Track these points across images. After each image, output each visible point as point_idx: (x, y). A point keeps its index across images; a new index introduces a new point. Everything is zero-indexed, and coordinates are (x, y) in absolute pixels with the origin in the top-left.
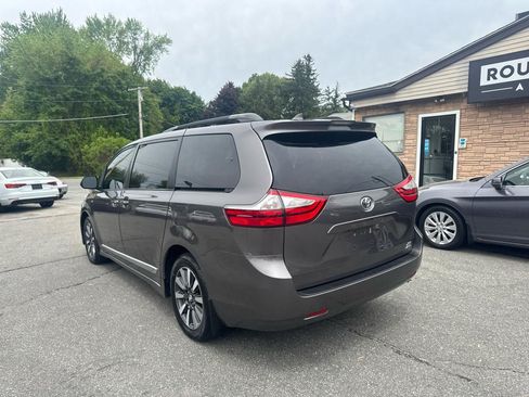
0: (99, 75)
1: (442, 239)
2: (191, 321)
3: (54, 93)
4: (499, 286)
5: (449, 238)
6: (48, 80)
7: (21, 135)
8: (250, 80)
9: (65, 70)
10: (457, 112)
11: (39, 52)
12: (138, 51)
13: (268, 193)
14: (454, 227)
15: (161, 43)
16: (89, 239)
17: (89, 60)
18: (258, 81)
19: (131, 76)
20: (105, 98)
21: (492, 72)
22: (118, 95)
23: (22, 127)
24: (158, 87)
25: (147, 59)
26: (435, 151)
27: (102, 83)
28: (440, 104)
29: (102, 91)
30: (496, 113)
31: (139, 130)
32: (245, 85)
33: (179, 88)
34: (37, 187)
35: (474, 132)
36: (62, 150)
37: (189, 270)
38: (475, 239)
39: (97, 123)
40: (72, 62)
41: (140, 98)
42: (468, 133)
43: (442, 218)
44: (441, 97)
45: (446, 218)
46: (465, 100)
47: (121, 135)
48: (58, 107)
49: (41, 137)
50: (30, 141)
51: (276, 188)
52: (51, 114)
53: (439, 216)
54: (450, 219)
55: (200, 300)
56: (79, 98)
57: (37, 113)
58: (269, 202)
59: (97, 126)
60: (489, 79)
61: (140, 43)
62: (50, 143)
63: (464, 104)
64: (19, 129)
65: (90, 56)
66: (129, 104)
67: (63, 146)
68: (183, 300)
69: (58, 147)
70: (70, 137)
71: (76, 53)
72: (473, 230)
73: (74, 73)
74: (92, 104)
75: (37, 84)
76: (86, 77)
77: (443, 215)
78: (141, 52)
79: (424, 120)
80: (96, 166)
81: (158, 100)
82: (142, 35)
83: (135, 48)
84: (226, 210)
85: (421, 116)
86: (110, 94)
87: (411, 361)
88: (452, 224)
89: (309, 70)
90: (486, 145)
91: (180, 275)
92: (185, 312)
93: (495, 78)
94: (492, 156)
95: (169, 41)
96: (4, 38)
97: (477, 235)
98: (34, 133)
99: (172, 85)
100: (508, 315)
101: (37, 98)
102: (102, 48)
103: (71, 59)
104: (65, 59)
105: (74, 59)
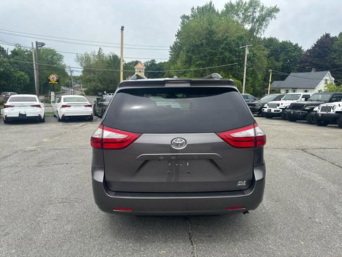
0: (225, 39)
3: (199, 53)
6: (197, 46)
9: (206, 38)
12: (255, 20)
15: (271, 12)
17: (221, 31)
20: (227, 54)
22: (235, 51)
25: (261, 24)
27: (227, 44)
29: (226, 49)
31: (244, 73)
40: (211, 33)
41: (247, 52)
47: (233, 77)
48: (200, 61)
56: (213, 55)
66: (239, 56)
71: (213, 27)
73: (211, 40)
74: (219, 58)
75: (191, 48)
76: (218, 42)
78: (257, 21)
81: (267, 52)
82: (259, 9)
83: (253, 18)
95: (278, 10)
96: (182, 24)
101: (191, 57)
103: (210, 31)
104: (208, 31)
105: (212, 31)
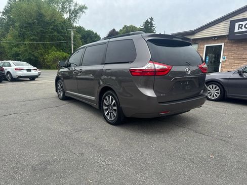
0: (53, 22)
1: (213, 96)
2: (111, 117)
3: (32, 30)
4: (238, 114)
5: (216, 96)
6: (30, 23)
7: (16, 49)
8: (123, 28)
9: (37, 19)
10: (223, 44)
11: (25, 10)
12: (71, 12)
13: (149, 62)
14: (219, 91)
15: (82, 8)
16: (59, 90)
17: (49, 15)
18: (127, 29)
19: (67, 24)
20: (55, 33)
21: (241, 26)
22: (62, 32)
23: (17, 46)
24: (80, 30)
25: (76, 16)
26: (211, 62)
27: (55, 26)
28: (215, 40)
29: (55, 30)
30: (241, 45)
31: (71, 49)
32: (121, 30)
33: (89, 31)
34: (29, 70)
35: (230, 53)
36: (35, 57)
37: (111, 97)
38: (228, 96)
39: (52, 45)
40: (41, 15)
41: (72, 34)
42: (227, 54)
43: (214, 87)
44: (216, 37)
45: (216, 87)
46: (227, 38)
47: (63, 51)
48: (34, 37)
49: (26, 50)
50: (20, 52)
51: (152, 60)
52: (31, 40)
53: (213, 87)
54: (218, 88)
55: (115, 108)
56: (44, 33)
57: (24, 39)
58: (149, 66)
59: (51, 47)
60: (239, 29)
61: (72, 8)
62: (30, 53)
63: (226, 41)
64: (16, 46)
65: (49, 14)
66: (67, 37)
67: (36, 55)
68: (106, 110)
69: (33, 55)
70: (39, 51)
71: (43, 11)
72: (227, 92)
73: (41, 21)
74: (50, 36)
75: (24, 25)
76: (48, 23)
77: (214, 86)
78: (73, 13)
79: (207, 47)
80: (51, 65)
81: (79, 36)
82: (74, 4)
83: (70, 10)
84: (130, 70)
85: (206, 46)
86: (58, 32)
87: (202, 135)
88: (218, 90)
89: (152, 24)
90: (235, 59)
91: (106, 99)
92: (108, 114)
93: (242, 29)
94: (237, 65)
95: (86, 8)
96: (9, 3)
97: (229, 95)
98: (22, 48)
99: (86, 29)
100: (241, 123)
101: (24, 32)
102: (55, 10)
103: (40, 14)
104: (38, 14)
105: (42, 14)
